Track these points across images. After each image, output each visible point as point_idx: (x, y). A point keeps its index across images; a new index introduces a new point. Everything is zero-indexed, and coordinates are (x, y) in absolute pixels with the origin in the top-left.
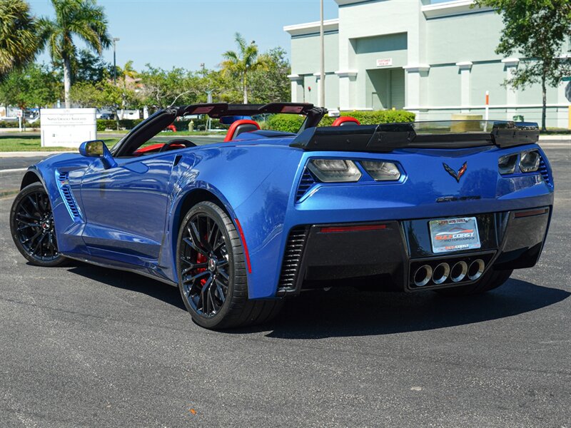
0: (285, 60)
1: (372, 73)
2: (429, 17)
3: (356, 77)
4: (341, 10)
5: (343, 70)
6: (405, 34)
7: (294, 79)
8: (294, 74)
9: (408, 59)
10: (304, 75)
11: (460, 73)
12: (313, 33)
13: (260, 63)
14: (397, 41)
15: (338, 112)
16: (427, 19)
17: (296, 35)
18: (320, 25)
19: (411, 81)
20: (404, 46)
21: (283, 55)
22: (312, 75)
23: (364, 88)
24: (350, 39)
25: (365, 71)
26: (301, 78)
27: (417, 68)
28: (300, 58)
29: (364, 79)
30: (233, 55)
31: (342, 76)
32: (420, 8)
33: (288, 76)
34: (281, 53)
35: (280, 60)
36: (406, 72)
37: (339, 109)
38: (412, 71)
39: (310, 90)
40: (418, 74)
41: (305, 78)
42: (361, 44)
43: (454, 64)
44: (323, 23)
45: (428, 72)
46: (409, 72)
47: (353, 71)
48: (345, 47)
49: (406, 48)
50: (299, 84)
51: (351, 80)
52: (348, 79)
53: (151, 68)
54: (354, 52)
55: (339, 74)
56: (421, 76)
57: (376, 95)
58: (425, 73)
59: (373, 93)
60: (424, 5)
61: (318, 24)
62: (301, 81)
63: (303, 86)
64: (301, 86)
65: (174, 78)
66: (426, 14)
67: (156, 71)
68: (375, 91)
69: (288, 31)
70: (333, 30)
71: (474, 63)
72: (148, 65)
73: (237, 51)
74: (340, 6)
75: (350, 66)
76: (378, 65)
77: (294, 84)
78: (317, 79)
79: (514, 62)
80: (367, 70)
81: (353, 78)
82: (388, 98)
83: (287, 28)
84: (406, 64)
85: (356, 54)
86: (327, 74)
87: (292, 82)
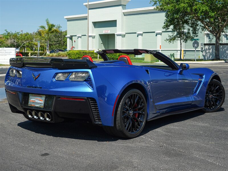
0: (61, 30)
1: (101, 36)
2: (125, 14)
3: (95, 37)
5: (90, 34)
6: (116, 20)
7: (68, 37)
8: (68, 36)
9: (117, 30)
10: (72, 36)
11: (138, 36)
14: (113, 23)
16: (124, 15)
17: (69, 20)
18: (87, 15)
19: (118, 39)
20: (116, 26)
22: (76, 36)
23: (98, 42)
24: (92, 22)
25: (98, 35)
26: (71, 37)
27: (121, 34)
28: (71, 29)
29: (98, 38)
30: (43, 27)
32: (122, 11)
33: (66, 36)
34: (59, 27)
36: (116, 36)
38: (118, 35)
39: (75, 42)
40: (121, 36)
41: (73, 37)
42: (97, 24)
43: (136, 33)
45: (125, 36)
46: (117, 36)
47: (94, 35)
48: (91, 25)
50: (70, 39)
51: (93, 38)
52: (91, 38)
53: (7, 32)
56: (122, 37)
57: (102, 44)
58: (124, 36)
59: (101, 43)
60: (123, 10)
62: (71, 38)
63: (72, 41)
64: (71, 40)
66: (125, 13)
68: (102, 43)
69: (66, 18)
70: (85, 18)
71: (144, 33)
72: (6, 30)
73: (45, 26)
74: (89, 9)
75: (92, 33)
76: (104, 32)
77: (68, 40)
78: (78, 38)
79: (160, 33)
80: (99, 35)
81: (94, 37)
82: (107, 46)
83: (65, 17)
84: (116, 33)
85: (95, 28)
86: (82, 35)
87: (68, 39)
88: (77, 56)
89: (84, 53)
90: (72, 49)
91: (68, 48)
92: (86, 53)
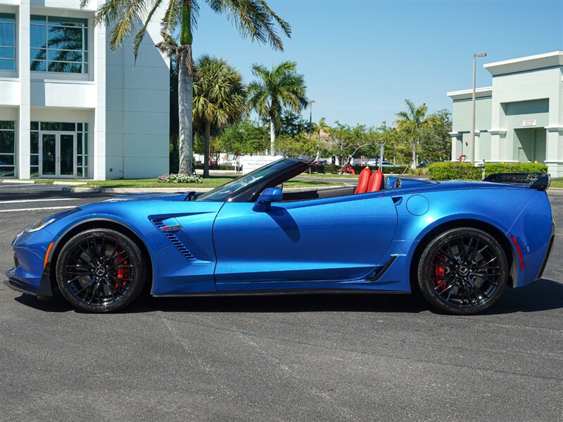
0: (450, 119)
1: (520, 133)
3: (506, 134)
4: (494, 79)
5: (494, 129)
6: (548, 99)
7: (454, 136)
8: (455, 132)
9: (549, 120)
10: (462, 133)
12: (467, 98)
13: (426, 122)
14: (541, 105)
15: (483, 163)
17: (457, 99)
18: (472, 92)
19: (551, 139)
20: (547, 111)
21: (449, 116)
22: (469, 132)
23: (512, 145)
24: (501, 103)
25: (513, 130)
26: (460, 134)
27: (557, 128)
28: (460, 119)
29: (512, 137)
30: (405, 115)
31: (494, 133)
32: (560, 78)
34: (447, 114)
35: (446, 120)
36: (547, 131)
37: (484, 161)
38: (552, 130)
39: (467, 144)
40: (557, 133)
41: (464, 134)
42: (510, 108)
44: (475, 90)
46: (550, 132)
47: (504, 130)
48: (497, 110)
49: (548, 111)
50: (458, 140)
51: (501, 137)
52: (498, 136)
53: (339, 125)
54: (504, 114)
55: (491, 132)
56: (560, 135)
57: (522, 150)
58: (562, 132)
59: (520, 149)
61: (470, 91)
62: (460, 137)
63: (462, 142)
64: (460, 141)
65: (358, 134)
67: (343, 127)
68: (521, 147)
69: (451, 96)
70: (488, 96)
72: (337, 122)
73: (409, 113)
74: (494, 76)
75: (501, 126)
76: (524, 124)
77: (454, 140)
80: (515, 130)
81: (503, 135)
82: (532, 153)
83: (450, 94)
84: (548, 125)
85: (507, 115)
86: (481, 131)
87: (453, 138)
88: (445, 174)
89: (458, 167)
91: (454, 159)
92: (462, 168)
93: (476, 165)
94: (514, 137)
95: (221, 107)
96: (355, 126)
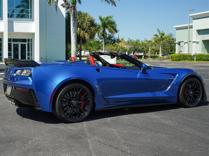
0: (173, 37)
1: (204, 41)
4: (194, 21)
5: (193, 40)
8: (177, 42)
10: (180, 42)
13: (165, 38)
17: (178, 29)
21: (172, 36)
22: (183, 42)
23: (201, 46)
24: (197, 30)
26: (179, 43)
28: (179, 36)
29: (201, 43)
31: (194, 42)
33: (175, 42)
34: (171, 35)
35: (171, 37)
37: (195, 53)
39: (182, 47)
41: (181, 43)
42: (200, 32)
44: (189, 24)
47: (198, 41)
48: (195, 33)
50: (178, 45)
51: (197, 44)
52: (196, 43)
53: (130, 39)
54: (198, 34)
55: (192, 42)
59: (204, 48)
61: (187, 25)
62: (179, 44)
63: (180, 46)
65: (137, 42)
67: (131, 40)
69: (175, 28)
70: (191, 27)
72: (129, 38)
73: (158, 34)
74: (193, 19)
75: (197, 38)
76: (206, 38)
78: (185, 43)
80: (202, 40)
85: (199, 35)
87: (176, 44)
88: (178, 58)
90: (180, 52)
91: (177, 52)
93: (192, 55)
94: (202, 44)
95: (87, 32)
96: (136, 40)
